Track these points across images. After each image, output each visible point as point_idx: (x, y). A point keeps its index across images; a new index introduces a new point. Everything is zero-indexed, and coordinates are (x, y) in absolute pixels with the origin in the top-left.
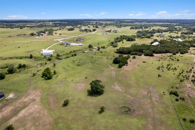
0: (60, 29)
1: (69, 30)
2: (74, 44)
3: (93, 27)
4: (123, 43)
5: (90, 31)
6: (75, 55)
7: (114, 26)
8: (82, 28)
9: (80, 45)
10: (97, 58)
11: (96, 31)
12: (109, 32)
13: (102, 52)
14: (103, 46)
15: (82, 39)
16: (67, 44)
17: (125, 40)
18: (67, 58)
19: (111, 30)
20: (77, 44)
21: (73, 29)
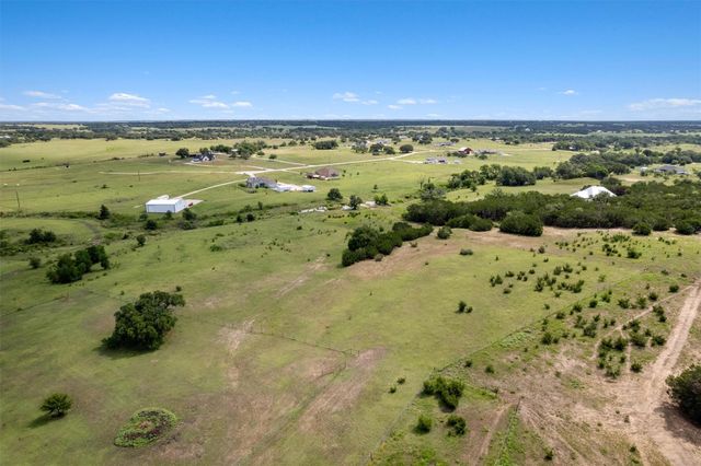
0: (291, 144)
1: (318, 148)
2: (282, 186)
3: (414, 140)
4: (474, 190)
5: (390, 151)
6: (251, 219)
7: (494, 140)
8: (369, 144)
9: (304, 191)
10: (315, 231)
11: (414, 153)
12: (461, 155)
13: (353, 216)
14: (380, 196)
15: (331, 172)
16: (262, 185)
17: (494, 182)
18: (217, 225)
19: (468, 151)
20: (293, 187)
21: (332, 145)
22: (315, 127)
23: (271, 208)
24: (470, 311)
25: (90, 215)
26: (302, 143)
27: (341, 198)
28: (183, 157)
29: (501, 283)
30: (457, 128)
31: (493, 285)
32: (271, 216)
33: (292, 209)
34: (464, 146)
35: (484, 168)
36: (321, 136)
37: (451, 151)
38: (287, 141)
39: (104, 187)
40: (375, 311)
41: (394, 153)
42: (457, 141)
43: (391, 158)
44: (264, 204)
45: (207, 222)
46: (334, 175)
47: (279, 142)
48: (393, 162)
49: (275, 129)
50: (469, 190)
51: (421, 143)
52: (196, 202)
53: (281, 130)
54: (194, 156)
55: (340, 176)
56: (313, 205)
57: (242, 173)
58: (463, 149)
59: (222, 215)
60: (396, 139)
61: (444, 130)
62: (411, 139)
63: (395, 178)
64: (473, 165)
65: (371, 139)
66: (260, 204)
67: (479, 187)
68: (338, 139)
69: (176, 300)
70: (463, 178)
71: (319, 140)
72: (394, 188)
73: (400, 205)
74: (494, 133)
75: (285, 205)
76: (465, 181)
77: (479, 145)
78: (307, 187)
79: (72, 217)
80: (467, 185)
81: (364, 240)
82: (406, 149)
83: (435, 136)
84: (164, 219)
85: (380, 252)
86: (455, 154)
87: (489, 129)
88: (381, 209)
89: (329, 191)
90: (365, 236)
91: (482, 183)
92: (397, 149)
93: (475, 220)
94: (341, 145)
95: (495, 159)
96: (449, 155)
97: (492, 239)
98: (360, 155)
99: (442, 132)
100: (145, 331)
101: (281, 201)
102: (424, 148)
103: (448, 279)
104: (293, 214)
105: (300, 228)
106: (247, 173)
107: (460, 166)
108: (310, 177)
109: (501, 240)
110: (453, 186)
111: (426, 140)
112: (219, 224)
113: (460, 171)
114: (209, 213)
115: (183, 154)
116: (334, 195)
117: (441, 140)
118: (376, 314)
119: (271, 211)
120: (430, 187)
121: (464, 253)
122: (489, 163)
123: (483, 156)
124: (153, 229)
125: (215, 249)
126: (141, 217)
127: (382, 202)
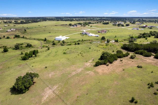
1: (104, 24)
2: (91, 34)
3: (130, 22)
4: (146, 39)
5: (123, 26)
6: (79, 44)
7: (155, 23)
8: (118, 23)
9: (96, 36)
10: (94, 50)
11: (130, 26)
12: (144, 27)
13: (107, 45)
14: (116, 39)
15: (105, 31)
16: (86, 34)
17: (154, 37)
18: (69, 45)
19: (146, 26)
20: (94, 35)
21: (108, 23)
22: (105, 18)
23: (85, 41)
24: (136, 103)
25: (43, 40)
26: (100, 23)
27: (105, 39)
28: (70, 26)
29: (153, 87)
30: (144, 19)
31: (149, 88)
32: (85, 43)
33: (91, 42)
34: (145, 24)
35: (151, 32)
36: (106, 21)
37: (141, 26)
38: (96, 22)
39: (50, 33)
40: (98, 92)
41: (124, 26)
42: (143, 23)
43: (123, 27)
44: (84, 40)
45: (67, 44)
46: (105, 32)
47: (94, 22)
48: (123, 29)
49: (95, 19)
50: (145, 39)
51: (132, 23)
52: (68, 38)
53: (97, 19)
54: (73, 25)
55: (107, 32)
56: (97, 40)
57: (82, 30)
58: (144, 26)
59: (72, 42)
60: (125, 22)
61: (140, 20)
62: (129, 22)
63: (122, 34)
64: (147, 31)
65: (118, 22)
66: (82, 40)
67: (148, 38)
68: (110, 22)
69: (36, 75)
70: (143, 35)
71: (105, 22)
72: (121, 37)
73: (122, 43)
74: (156, 21)
75: (89, 40)
76: (144, 36)
77: (150, 25)
78: (97, 35)
79: (39, 40)
80: (144, 37)
81: (105, 57)
82: (127, 25)
83: (137, 21)
84: (58, 42)
85: (109, 62)
86: (142, 27)
87: (154, 20)
88: (116, 43)
89: (102, 37)
90: (105, 55)
91: (149, 37)
92: (125, 25)
93: (145, 52)
94: (110, 24)
95: (155, 29)
96: (140, 27)
97: (151, 61)
98: (114, 26)
99: (139, 21)
100: (20, 87)
101: (89, 39)
102: (133, 25)
103: (130, 79)
104: (90, 43)
105: (90, 48)
106: (84, 30)
107: (143, 31)
108: (99, 32)
109: (154, 62)
110: (139, 37)
111: (134, 23)
112: (70, 45)
113: (142, 33)
114: (69, 41)
115: (70, 25)
116: (103, 38)
117: (138, 23)
118: (97, 94)
119: (85, 42)
120: (132, 38)
121: (138, 67)
122: (152, 30)
123: (151, 28)
124: (54, 45)
125: (64, 53)
126: (53, 41)
127: (117, 41)
